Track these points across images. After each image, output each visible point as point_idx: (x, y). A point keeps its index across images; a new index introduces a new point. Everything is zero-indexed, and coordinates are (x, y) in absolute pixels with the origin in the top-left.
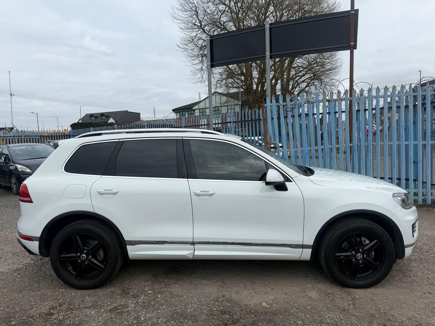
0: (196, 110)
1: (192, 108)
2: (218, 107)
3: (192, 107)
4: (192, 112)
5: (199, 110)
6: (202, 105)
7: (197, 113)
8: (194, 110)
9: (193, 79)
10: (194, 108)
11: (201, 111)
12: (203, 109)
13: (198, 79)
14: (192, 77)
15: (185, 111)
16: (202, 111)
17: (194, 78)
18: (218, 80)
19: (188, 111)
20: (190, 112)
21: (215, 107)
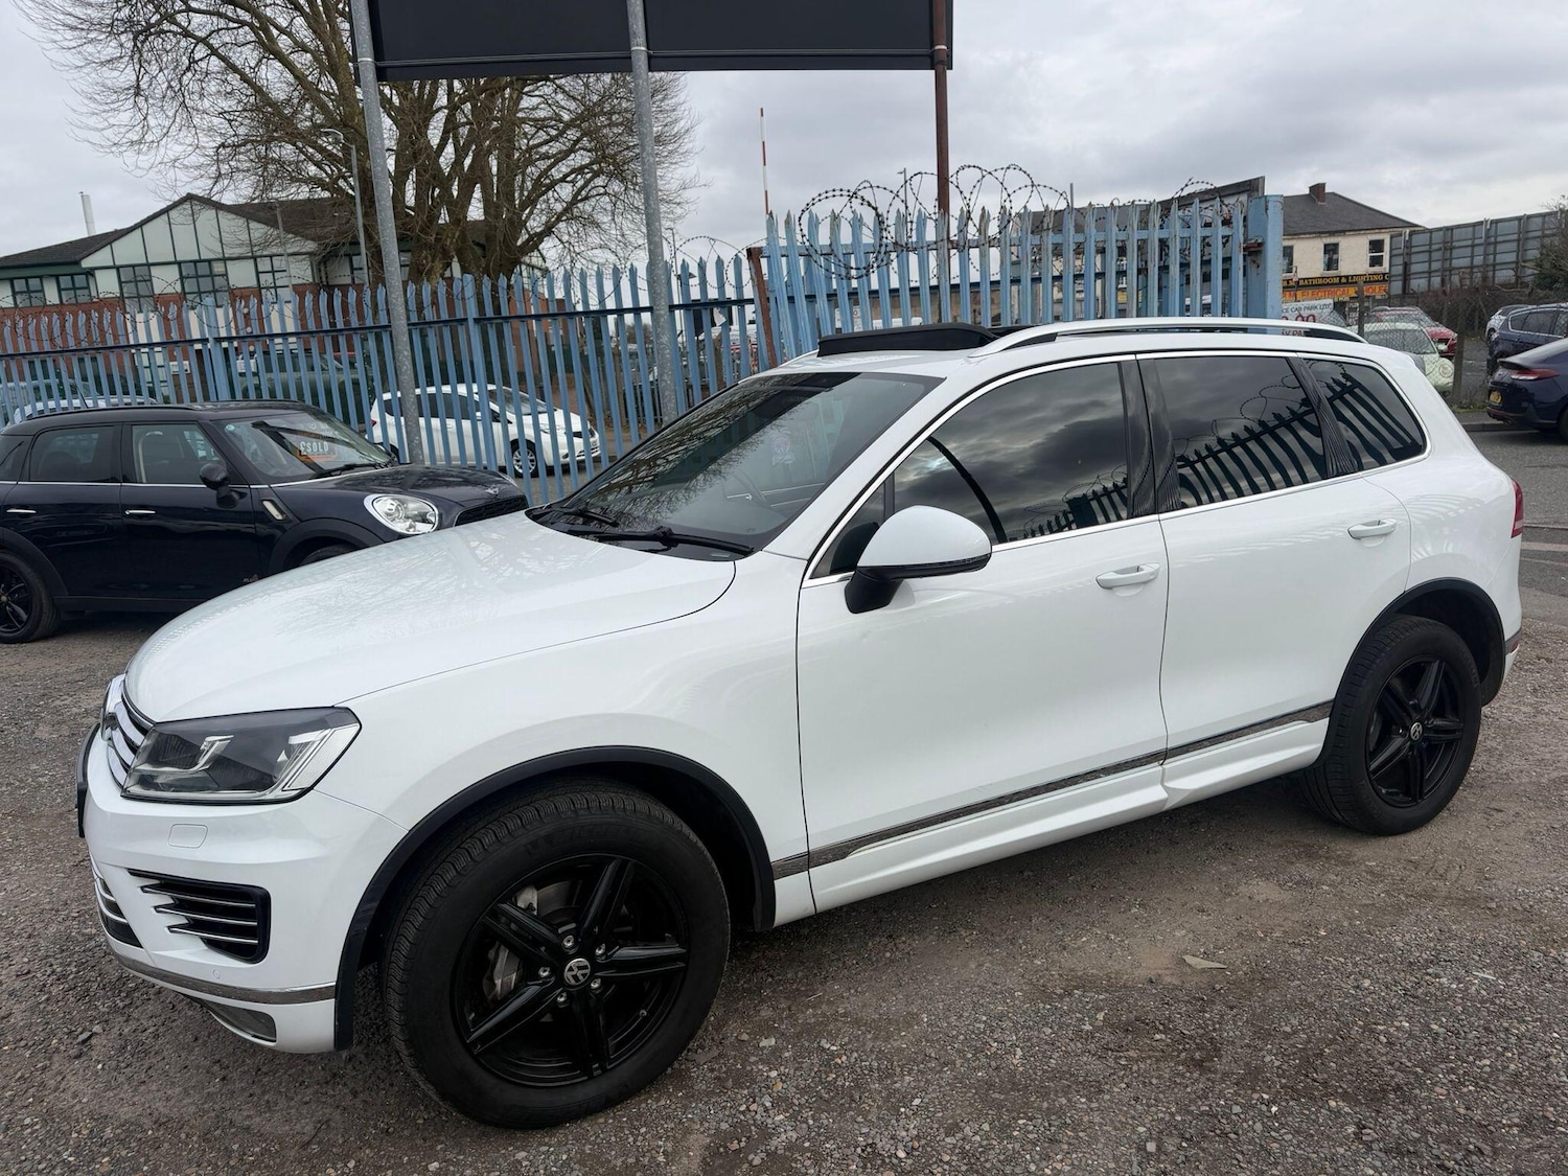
0: (98, 274)
1: (77, 263)
2: (209, 261)
3: (77, 258)
4: (80, 280)
5: (114, 271)
6: (127, 251)
7: (107, 284)
8: (90, 273)
9: (97, 129)
10: (87, 263)
11: (126, 275)
12: (133, 266)
13: (123, 130)
14: (92, 121)
15: (41, 278)
16: (136, 276)
17: (101, 126)
18: (223, 145)
19: (57, 277)
20: (65, 281)
21: (195, 262)
